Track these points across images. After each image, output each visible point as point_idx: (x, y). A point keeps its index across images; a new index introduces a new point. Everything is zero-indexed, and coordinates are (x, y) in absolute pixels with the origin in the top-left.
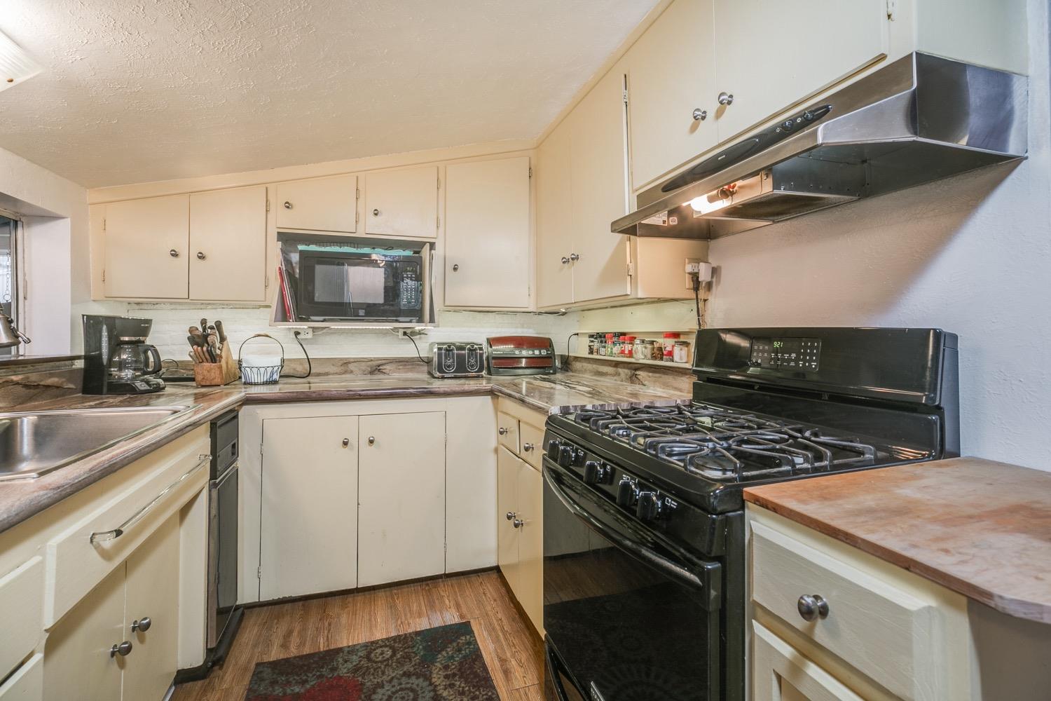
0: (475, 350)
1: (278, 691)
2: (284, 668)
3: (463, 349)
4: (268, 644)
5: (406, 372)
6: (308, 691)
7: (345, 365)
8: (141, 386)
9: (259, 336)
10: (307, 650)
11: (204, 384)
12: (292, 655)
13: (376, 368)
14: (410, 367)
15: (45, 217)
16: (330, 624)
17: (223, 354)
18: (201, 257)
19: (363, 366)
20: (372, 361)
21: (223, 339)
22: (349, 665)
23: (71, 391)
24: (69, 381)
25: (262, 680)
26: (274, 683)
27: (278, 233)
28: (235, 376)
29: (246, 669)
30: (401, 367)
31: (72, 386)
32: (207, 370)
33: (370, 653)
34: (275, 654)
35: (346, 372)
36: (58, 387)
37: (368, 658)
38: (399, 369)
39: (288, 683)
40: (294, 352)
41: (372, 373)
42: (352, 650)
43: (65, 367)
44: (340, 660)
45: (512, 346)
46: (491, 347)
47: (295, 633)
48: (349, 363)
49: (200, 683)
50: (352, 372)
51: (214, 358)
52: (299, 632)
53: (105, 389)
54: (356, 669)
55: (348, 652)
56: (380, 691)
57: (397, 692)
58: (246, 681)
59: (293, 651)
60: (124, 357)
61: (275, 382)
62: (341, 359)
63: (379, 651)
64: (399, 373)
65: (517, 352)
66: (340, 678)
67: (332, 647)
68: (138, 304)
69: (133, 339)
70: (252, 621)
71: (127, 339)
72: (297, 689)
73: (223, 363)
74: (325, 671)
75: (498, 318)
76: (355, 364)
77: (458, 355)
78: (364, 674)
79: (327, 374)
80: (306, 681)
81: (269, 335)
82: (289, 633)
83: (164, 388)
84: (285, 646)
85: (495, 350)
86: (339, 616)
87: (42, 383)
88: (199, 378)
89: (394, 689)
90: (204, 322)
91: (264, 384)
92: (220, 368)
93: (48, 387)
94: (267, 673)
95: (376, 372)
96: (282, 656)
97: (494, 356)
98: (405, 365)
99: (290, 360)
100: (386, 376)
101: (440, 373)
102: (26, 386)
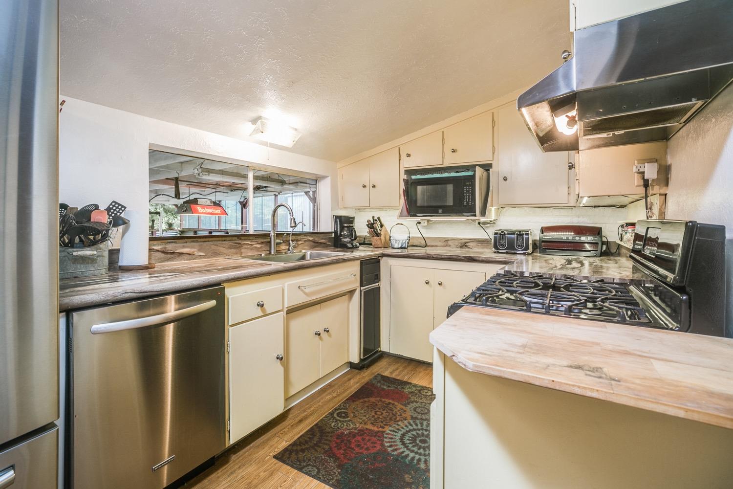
0: (522, 234)
1: (379, 385)
2: (385, 379)
3: (513, 234)
4: (386, 369)
5: (483, 248)
6: (388, 390)
7: (446, 242)
8: (349, 245)
9: (398, 224)
10: (398, 378)
11: (375, 246)
12: (392, 377)
13: (464, 245)
14: (485, 245)
15: (324, 177)
16: (414, 374)
17: (382, 233)
18: (374, 186)
19: (456, 243)
20: (461, 240)
21: (382, 226)
22: (410, 390)
23: (330, 246)
24: (329, 241)
25: (376, 379)
26: (379, 382)
27: (405, 170)
28: (387, 245)
29: (373, 374)
30: (479, 245)
31: (330, 244)
32: (375, 240)
33: (422, 390)
34: (386, 374)
35: (446, 246)
36: (324, 244)
37: (419, 391)
38: (478, 246)
39: (384, 384)
40: (415, 234)
41: (461, 247)
42: (415, 386)
43: (329, 236)
44: (408, 387)
45: (572, 233)
46: (543, 233)
47: (399, 370)
48: (449, 240)
49: (357, 371)
50: (450, 246)
51: (378, 235)
52: (400, 371)
53: (339, 246)
54: (412, 392)
55: (413, 386)
56: (415, 403)
57: (421, 407)
58: (371, 377)
59: (393, 376)
60: (345, 232)
61: (404, 248)
62: (444, 238)
63: (426, 391)
64: (478, 248)
65: (577, 238)
66: (403, 391)
67: (409, 381)
68: (359, 209)
69: (348, 225)
70: (386, 360)
71: (346, 225)
72: (385, 387)
73: (382, 237)
74: (399, 387)
75: (555, 211)
76: (452, 241)
77: (509, 238)
78: (413, 395)
79: (436, 246)
80: (390, 387)
81: (402, 223)
82: (397, 369)
83: (358, 247)
84: (391, 373)
85: (545, 236)
86: (420, 372)
87: (319, 241)
88: (373, 244)
89: (420, 406)
90: (373, 217)
91: (399, 248)
92: (381, 239)
93: (321, 243)
94: (379, 378)
95: (464, 247)
96: (388, 376)
97: (543, 240)
98: (482, 243)
99: (413, 237)
100: (470, 250)
101: (495, 249)
102: (314, 242)
